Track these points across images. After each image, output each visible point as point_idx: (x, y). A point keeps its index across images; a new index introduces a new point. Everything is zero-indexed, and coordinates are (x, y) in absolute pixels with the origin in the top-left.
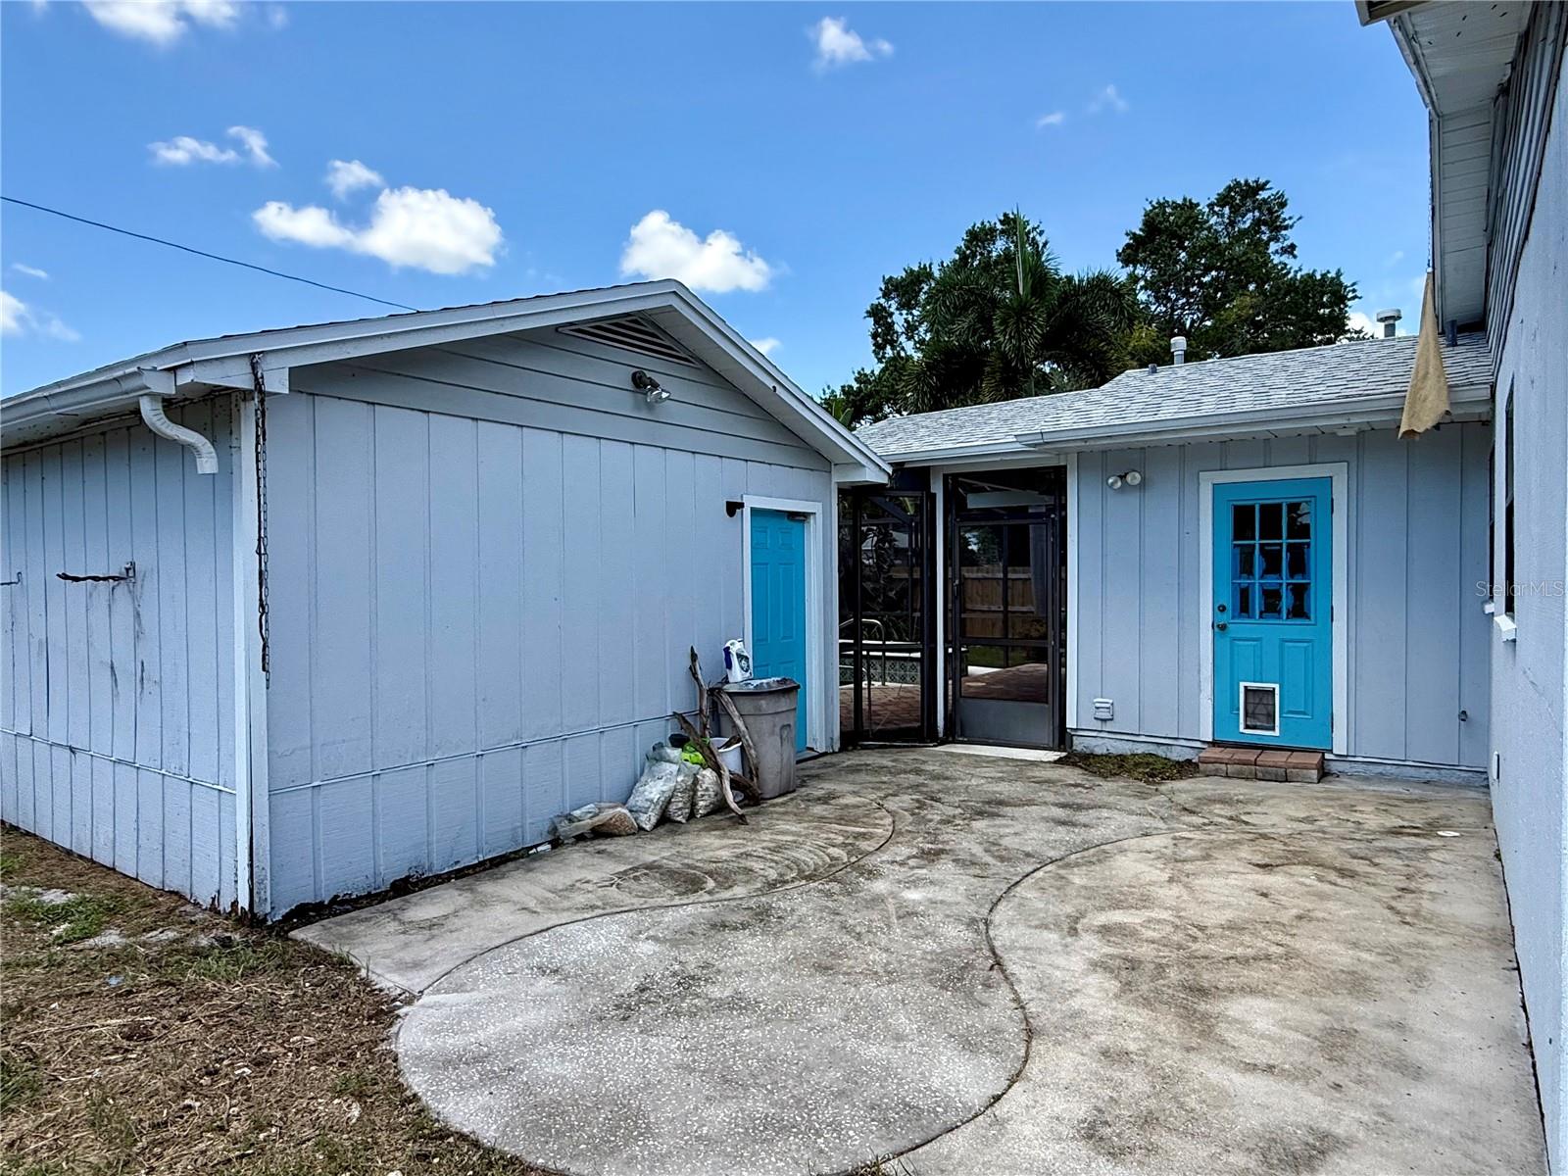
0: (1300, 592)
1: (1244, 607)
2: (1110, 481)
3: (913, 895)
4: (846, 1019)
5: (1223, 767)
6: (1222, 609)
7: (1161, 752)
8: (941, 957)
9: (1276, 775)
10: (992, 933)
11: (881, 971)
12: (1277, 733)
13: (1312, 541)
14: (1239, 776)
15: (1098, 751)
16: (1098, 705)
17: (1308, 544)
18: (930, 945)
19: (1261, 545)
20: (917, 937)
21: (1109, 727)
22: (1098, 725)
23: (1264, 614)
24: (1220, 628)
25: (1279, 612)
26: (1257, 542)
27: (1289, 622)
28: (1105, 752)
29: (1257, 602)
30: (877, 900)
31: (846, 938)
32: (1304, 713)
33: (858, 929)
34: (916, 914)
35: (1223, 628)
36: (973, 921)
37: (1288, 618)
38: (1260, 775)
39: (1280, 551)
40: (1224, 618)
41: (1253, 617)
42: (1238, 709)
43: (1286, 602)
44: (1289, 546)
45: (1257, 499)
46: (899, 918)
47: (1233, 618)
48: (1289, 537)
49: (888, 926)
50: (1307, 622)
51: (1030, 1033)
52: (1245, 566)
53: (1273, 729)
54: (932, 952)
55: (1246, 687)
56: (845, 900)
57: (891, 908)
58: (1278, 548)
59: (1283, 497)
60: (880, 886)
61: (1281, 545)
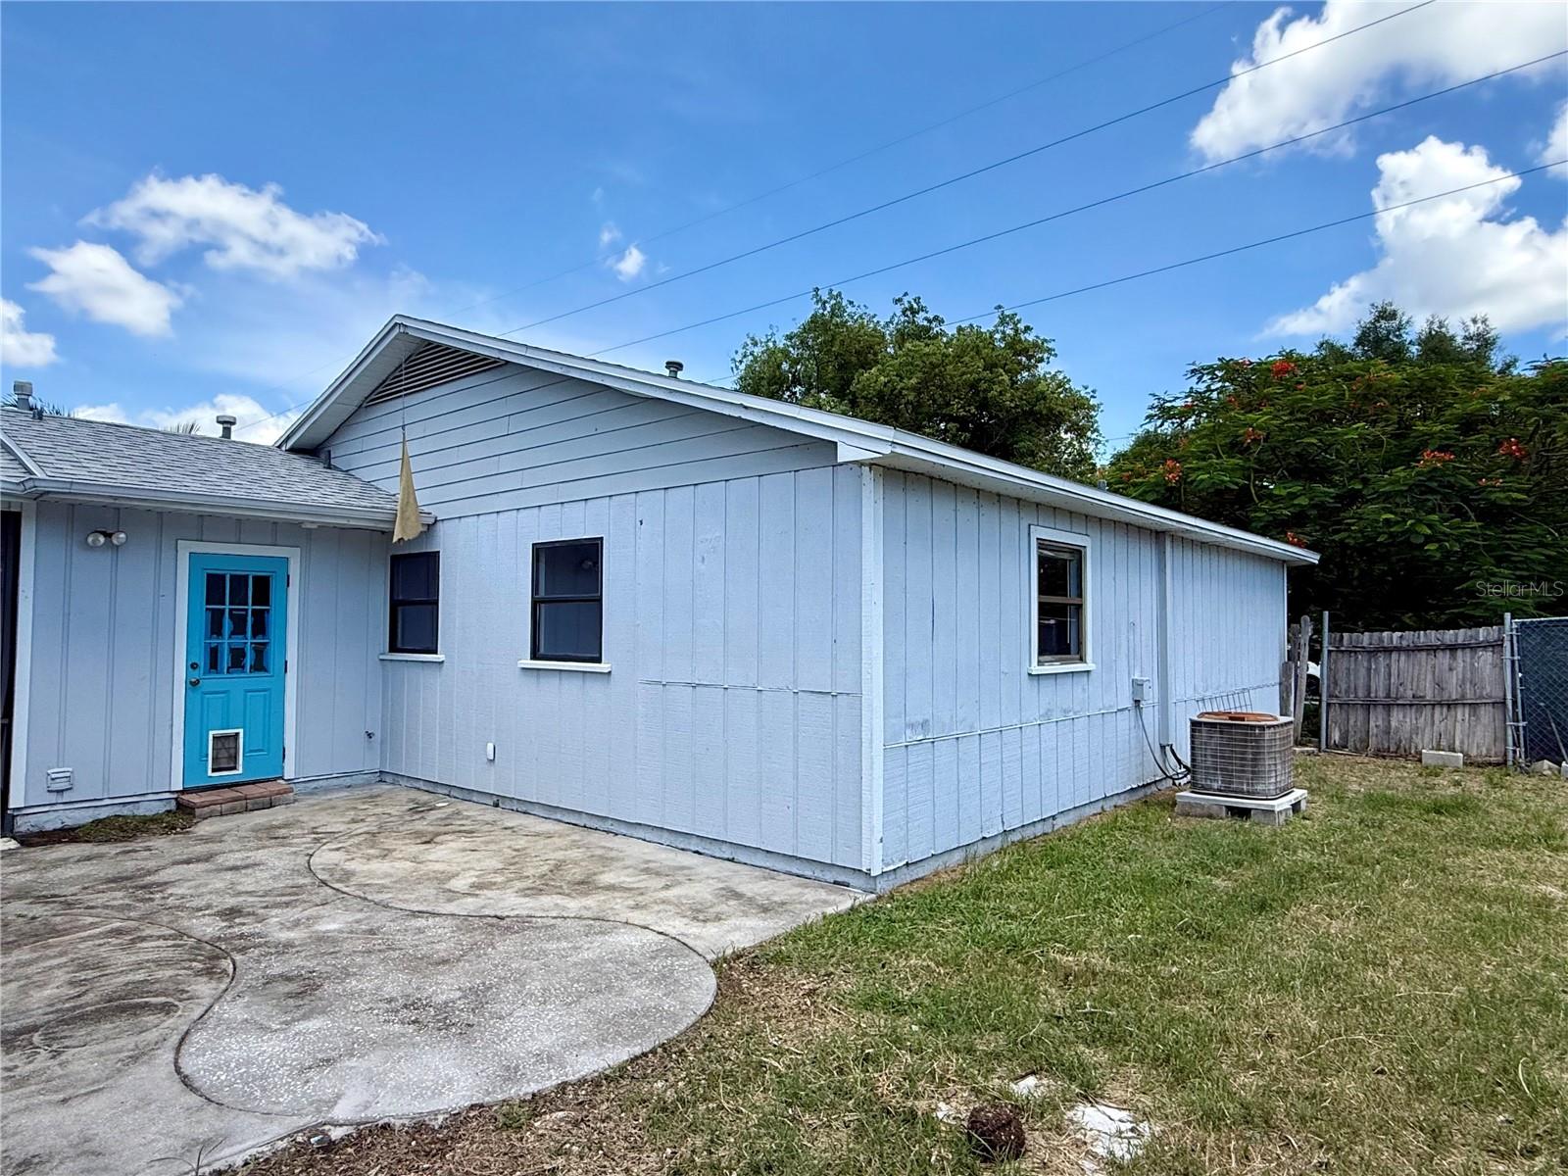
0: (260, 651)
1: (214, 664)
6: (194, 666)
7: (125, 811)
9: (263, 803)
12: (240, 770)
15: (49, 827)
16: (53, 776)
17: (268, 611)
19: (231, 610)
21: (67, 797)
22: (53, 798)
23: (231, 670)
24: (193, 684)
25: (243, 667)
26: (227, 607)
27: (252, 675)
28: (59, 826)
29: (225, 659)
32: (262, 750)
35: (195, 684)
37: (250, 672)
38: (250, 807)
39: (246, 615)
40: (196, 675)
41: (222, 672)
42: (207, 756)
43: (249, 661)
44: (253, 611)
45: (228, 570)
47: (204, 674)
48: (253, 604)
50: (266, 674)
52: (216, 628)
53: (236, 769)
58: (244, 613)
59: (252, 571)
61: (246, 610)
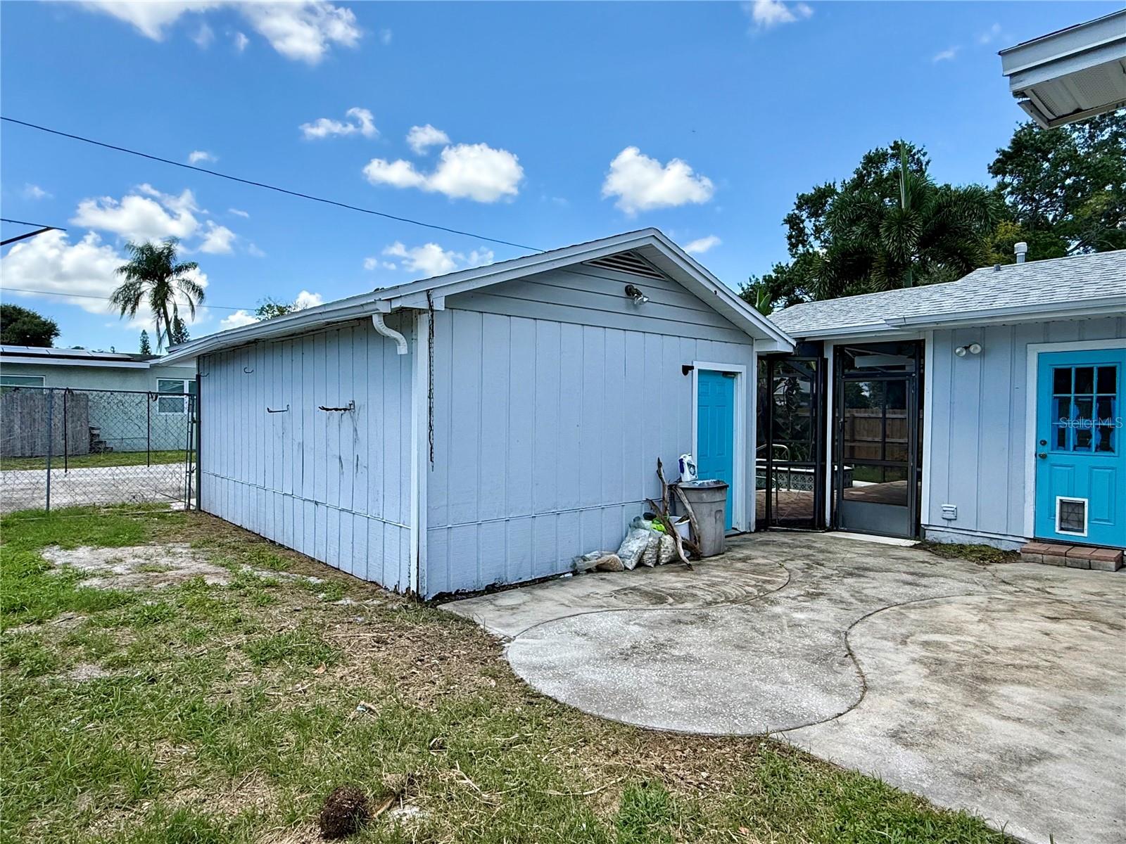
0: (1106, 433)
1: (1061, 441)
2: (958, 351)
3: (799, 616)
4: (753, 672)
5: (1040, 556)
6: (1043, 443)
7: (992, 544)
8: (816, 649)
9: (1082, 564)
10: (848, 639)
11: (776, 652)
12: (1085, 534)
13: (1117, 395)
14: (1052, 563)
15: (944, 541)
16: (945, 509)
17: (1114, 398)
18: (807, 641)
19: (1076, 398)
20: (800, 637)
21: (953, 524)
22: (945, 523)
23: (1077, 448)
24: (1041, 457)
25: (1090, 446)
26: (1073, 395)
27: (1096, 454)
28: (950, 542)
29: (1072, 439)
30: (776, 617)
31: (755, 634)
32: (1108, 521)
33: (763, 630)
34: (800, 626)
35: (1044, 457)
36: (837, 632)
37: (1096, 451)
38: (1069, 563)
39: (1091, 402)
40: (1045, 450)
41: (1069, 449)
42: (1055, 516)
43: (1094, 441)
44: (1099, 399)
45: (1073, 364)
46: (789, 626)
47: (1052, 449)
48: (1098, 392)
49: (782, 630)
50: (1112, 454)
51: (866, 688)
52: (1062, 409)
53: (1083, 531)
54: (808, 645)
55: (1061, 500)
56: (755, 615)
57: (785, 622)
58: (1089, 400)
59: (1096, 363)
60: (778, 610)
61: (1092, 397)
